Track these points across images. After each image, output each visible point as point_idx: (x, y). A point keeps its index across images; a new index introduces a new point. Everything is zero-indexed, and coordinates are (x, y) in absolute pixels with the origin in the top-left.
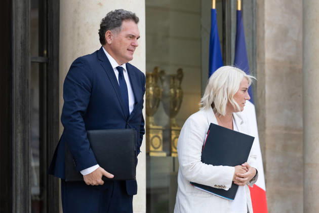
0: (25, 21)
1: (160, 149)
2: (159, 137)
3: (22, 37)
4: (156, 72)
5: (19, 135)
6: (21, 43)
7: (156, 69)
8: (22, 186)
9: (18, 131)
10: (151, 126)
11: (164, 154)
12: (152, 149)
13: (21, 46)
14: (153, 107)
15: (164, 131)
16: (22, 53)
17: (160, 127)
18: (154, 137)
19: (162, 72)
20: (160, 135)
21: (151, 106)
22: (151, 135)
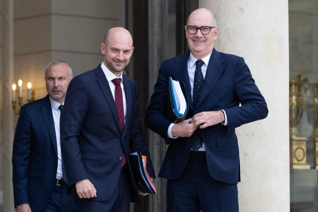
0: (161, 27)
1: (304, 161)
2: (303, 149)
3: (158, 43)
4: (300, 80)
5: (156, 147)
6: (158, 50)
7: (299, 77)
8: (159, 200)
9: (154, 142)
10: (294, 137)
11: (308, 167)
12: (295, 161)
13: (158, 53)
14: (296, 117)
15: (307, 142)
16: (158, 61)
17: (304, 138)
18: (297, 149)
19: (306, 80)
20: (304, 147)
21: (294, 116)
22: (295, 147)
